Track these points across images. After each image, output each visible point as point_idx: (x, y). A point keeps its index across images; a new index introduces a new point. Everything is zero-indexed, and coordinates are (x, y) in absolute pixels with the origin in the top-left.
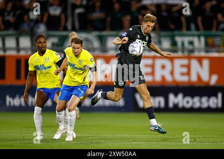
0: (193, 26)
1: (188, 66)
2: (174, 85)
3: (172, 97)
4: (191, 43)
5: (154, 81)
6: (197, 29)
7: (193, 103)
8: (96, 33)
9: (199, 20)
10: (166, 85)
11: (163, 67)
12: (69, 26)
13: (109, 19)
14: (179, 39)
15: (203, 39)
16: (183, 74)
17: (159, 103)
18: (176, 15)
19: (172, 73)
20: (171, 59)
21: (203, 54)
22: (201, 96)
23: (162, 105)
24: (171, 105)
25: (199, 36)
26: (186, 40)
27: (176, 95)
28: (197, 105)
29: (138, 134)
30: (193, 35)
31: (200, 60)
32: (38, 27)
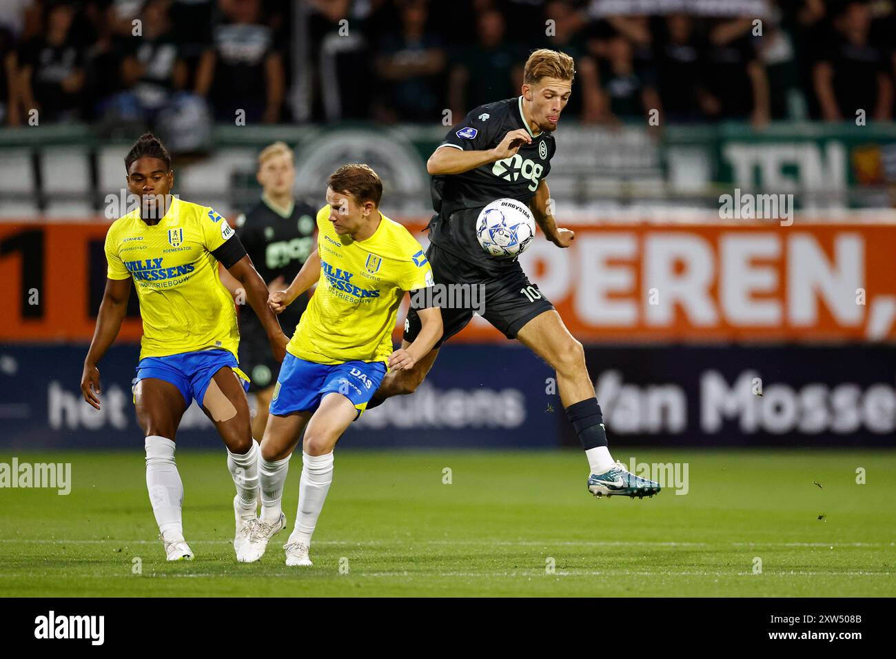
0: (797, 103)
1: (780, 265)
2: (720, 338)
3: (713, 389)
4: (790, 170)
5: (641, 326)
6: (815, 112)
7: (801, 413)
8: (407, 133)
9: (823, 76)
10: (693, 339)
11: (679, 268)
12: (301, 103)
13: (459, 76)
14: (740, 157)
15: (836, 155)
16: (757, 296)
17: (665, 411)
18: (730, 56)
19: (714, 292)
20: (712, 235)
21: (838, 214)
22: (832, 383)
23: (677, 419)
24: (711, 419)
25: (821, 144)
26: (771, 157)
27: (731, 381)
28: (816, 420)
29: (577, 537)
30: (798, 140)
31: (826, 237)
32: (177, 110)
